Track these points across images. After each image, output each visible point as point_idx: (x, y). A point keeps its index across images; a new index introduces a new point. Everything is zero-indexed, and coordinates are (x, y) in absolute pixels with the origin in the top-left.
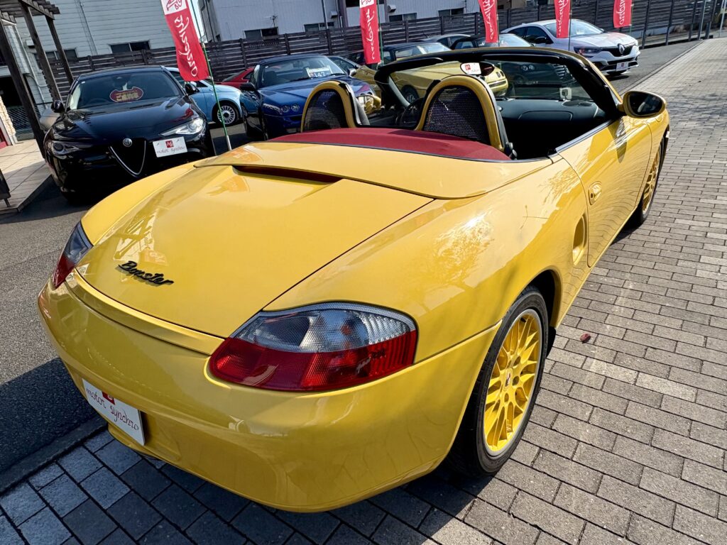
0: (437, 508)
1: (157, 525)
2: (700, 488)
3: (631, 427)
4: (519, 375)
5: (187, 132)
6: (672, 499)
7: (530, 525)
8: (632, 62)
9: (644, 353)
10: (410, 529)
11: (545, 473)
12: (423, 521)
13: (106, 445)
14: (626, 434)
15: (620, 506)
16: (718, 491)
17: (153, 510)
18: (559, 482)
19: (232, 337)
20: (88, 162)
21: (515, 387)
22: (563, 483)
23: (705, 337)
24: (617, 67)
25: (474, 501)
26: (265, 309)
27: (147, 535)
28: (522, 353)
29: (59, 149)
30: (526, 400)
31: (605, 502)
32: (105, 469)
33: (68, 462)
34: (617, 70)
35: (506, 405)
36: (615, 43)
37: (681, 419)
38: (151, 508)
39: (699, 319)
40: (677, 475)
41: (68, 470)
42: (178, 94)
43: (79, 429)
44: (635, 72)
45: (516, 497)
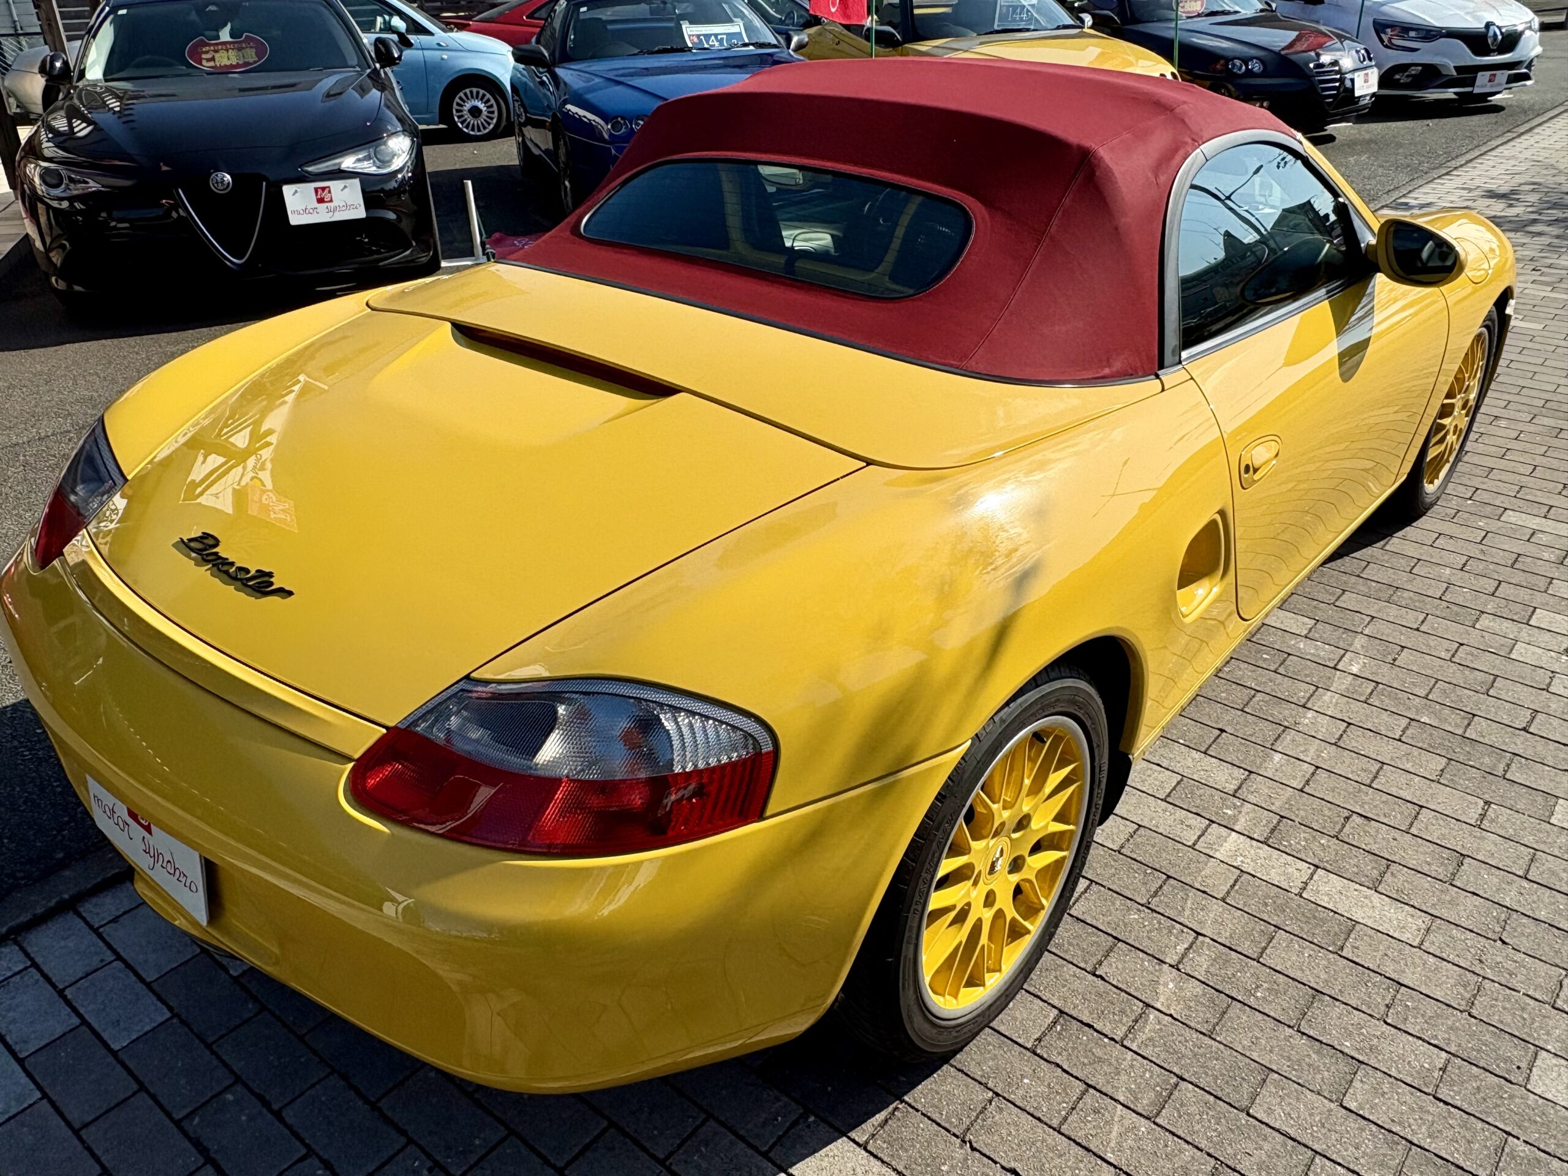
0: (816, 1116)
1: (220, 1093)
2: (1374, 1128)
3: (1265, 985)
4: (1026, 853)
5: (369, 168)
6: (1310, 1144)
7: (1003, 1167)
8: (1518, 74)
9: (1338, 827)
10: (750, 1152)
11: (1058, 1065)
12: (780, 1138)
13: (125, 913)
14: (1252, 1001)
15: (1197, 1148)
16: (1409, 1137)
17: (215, 1062)
18: (1083, 1087)
19: (403, 727)
20: (120, 221)
21: (1015, 878)
22: (1091, 1091)
23: (1486, 803)
24: (1478, 83)
25: (896, 1109)
26: (473, 675)
27: (200, 1112)
28: (1035, 808)
29: (54, 182)
30: (1043, 908)
31: (1170, 1137)
32: (118, 964)
33: (41, 942)
34: (1477, 90)
35: (988, 915)
36: (1477, 18)
37: (1378, 978)
38: (213, 1057)
39: (1487, 760)
40: (1334, 1097)
41: (39, 960)
42: (355, 62)
43: (67, 873)
44: (1524, 97)
45: (985, 1108)
